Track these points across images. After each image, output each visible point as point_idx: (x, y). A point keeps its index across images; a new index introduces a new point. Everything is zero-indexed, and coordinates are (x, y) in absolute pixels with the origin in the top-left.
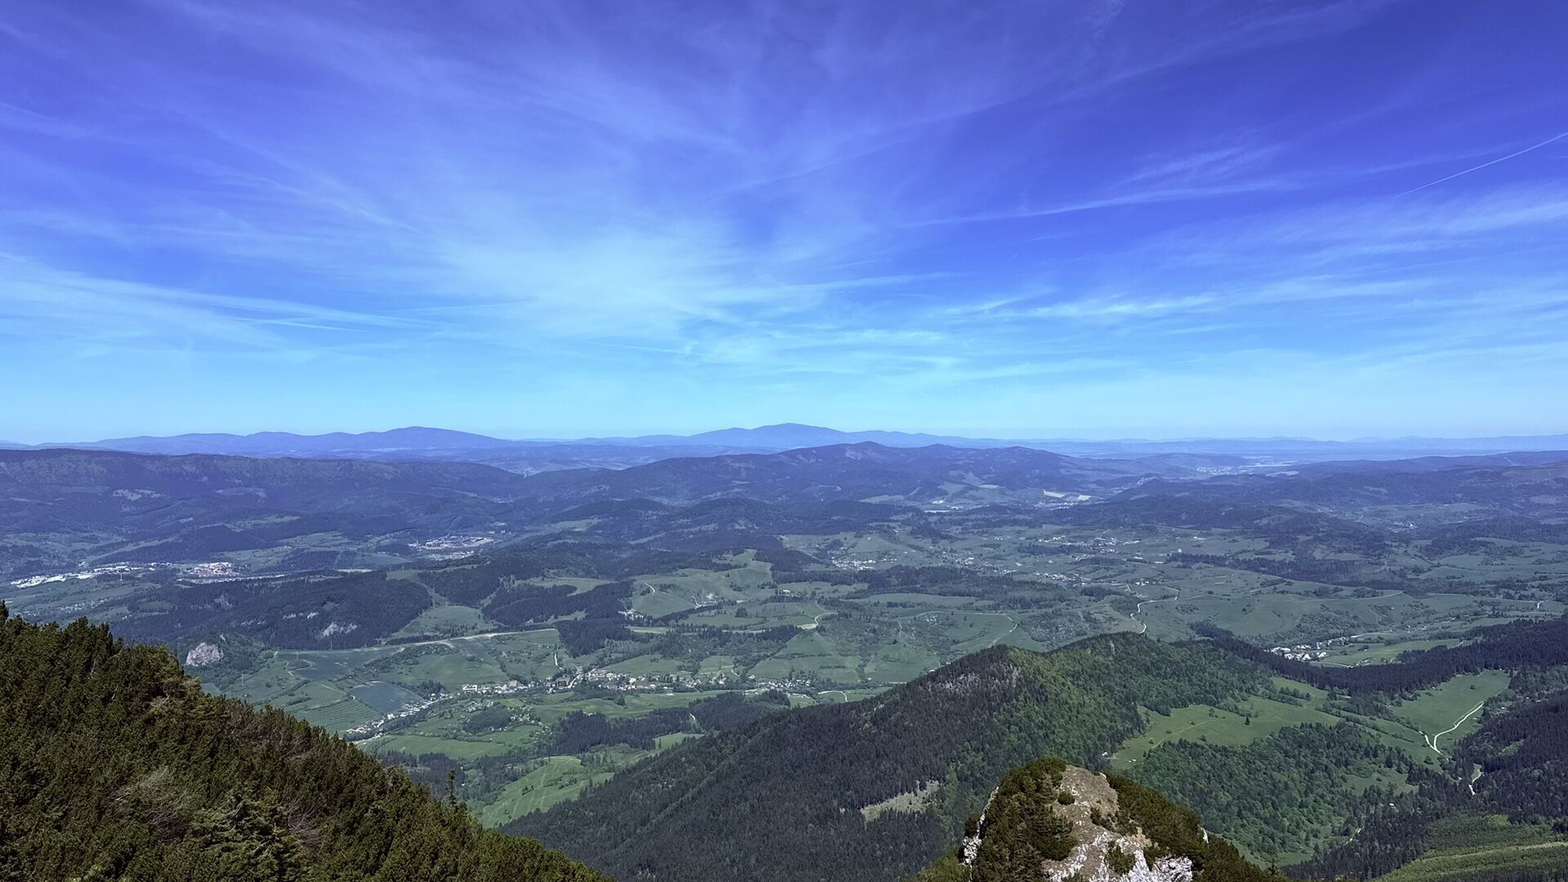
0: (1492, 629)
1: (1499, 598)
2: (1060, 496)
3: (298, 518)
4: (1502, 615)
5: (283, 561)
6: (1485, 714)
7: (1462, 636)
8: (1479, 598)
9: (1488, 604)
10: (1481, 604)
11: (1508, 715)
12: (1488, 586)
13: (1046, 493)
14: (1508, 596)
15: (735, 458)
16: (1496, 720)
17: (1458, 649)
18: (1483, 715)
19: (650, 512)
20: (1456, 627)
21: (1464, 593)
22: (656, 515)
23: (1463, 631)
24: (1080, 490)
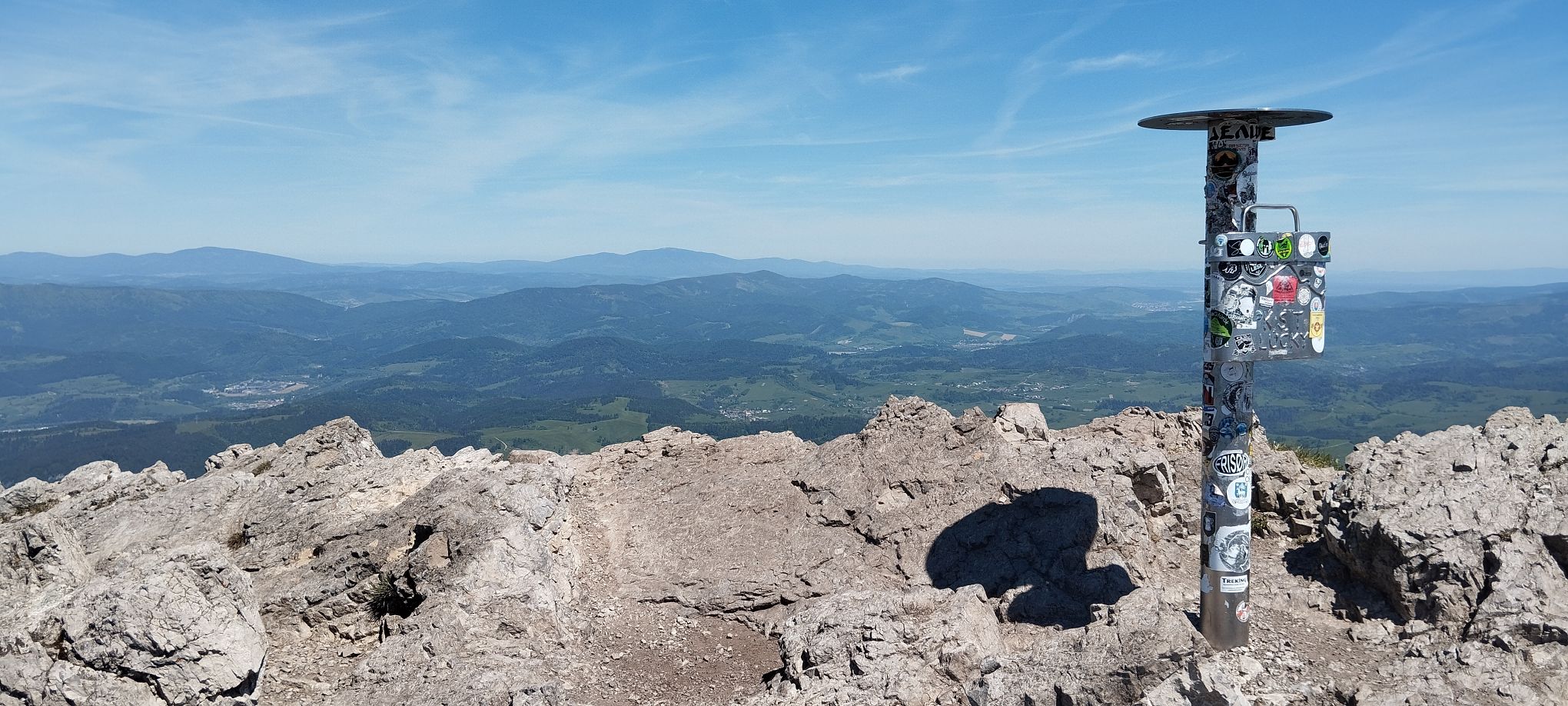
2: (982, 335)
3: (63, 357)
5: (46, 411)
13: (967, 332)
15: (605, 289)
19: (501, 353)
22: (508, 356)
24: (1005, 328)
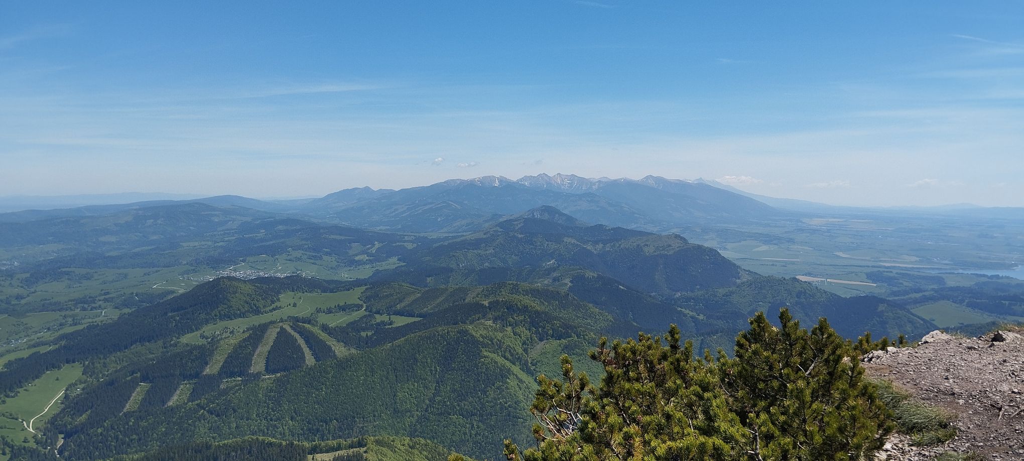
0: (72, 334)
1: (78, 311)
4: (79, 323)
6: (66, 397)
7: (51, 342)
8: (63, 313)
9: (70, 317)
10: (65, 317)
11: (81, 394)
12: (70, 303)
14: (84, 309)
16: (74, 399)
17: (49, 352)
18: (65, 398)
20: (47, 336)
21: (53, 311)
23: (53, 338)
